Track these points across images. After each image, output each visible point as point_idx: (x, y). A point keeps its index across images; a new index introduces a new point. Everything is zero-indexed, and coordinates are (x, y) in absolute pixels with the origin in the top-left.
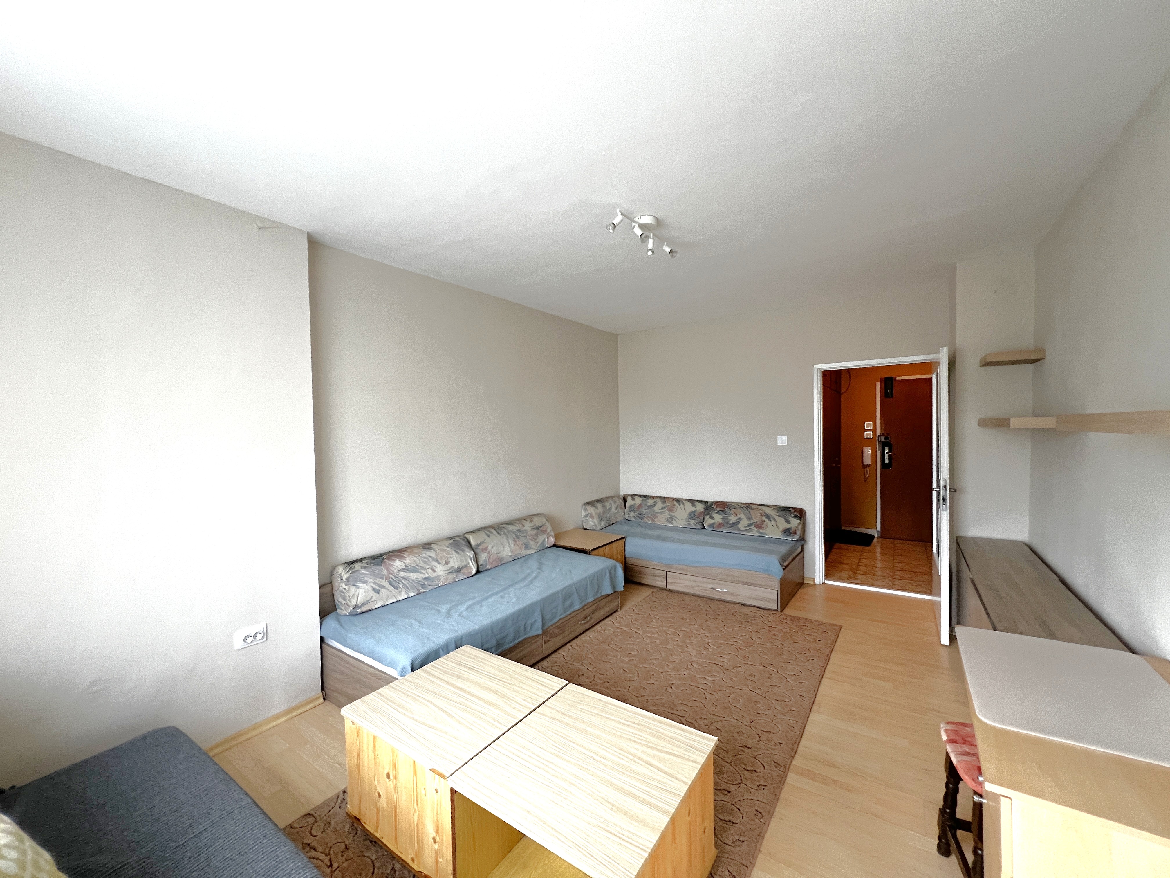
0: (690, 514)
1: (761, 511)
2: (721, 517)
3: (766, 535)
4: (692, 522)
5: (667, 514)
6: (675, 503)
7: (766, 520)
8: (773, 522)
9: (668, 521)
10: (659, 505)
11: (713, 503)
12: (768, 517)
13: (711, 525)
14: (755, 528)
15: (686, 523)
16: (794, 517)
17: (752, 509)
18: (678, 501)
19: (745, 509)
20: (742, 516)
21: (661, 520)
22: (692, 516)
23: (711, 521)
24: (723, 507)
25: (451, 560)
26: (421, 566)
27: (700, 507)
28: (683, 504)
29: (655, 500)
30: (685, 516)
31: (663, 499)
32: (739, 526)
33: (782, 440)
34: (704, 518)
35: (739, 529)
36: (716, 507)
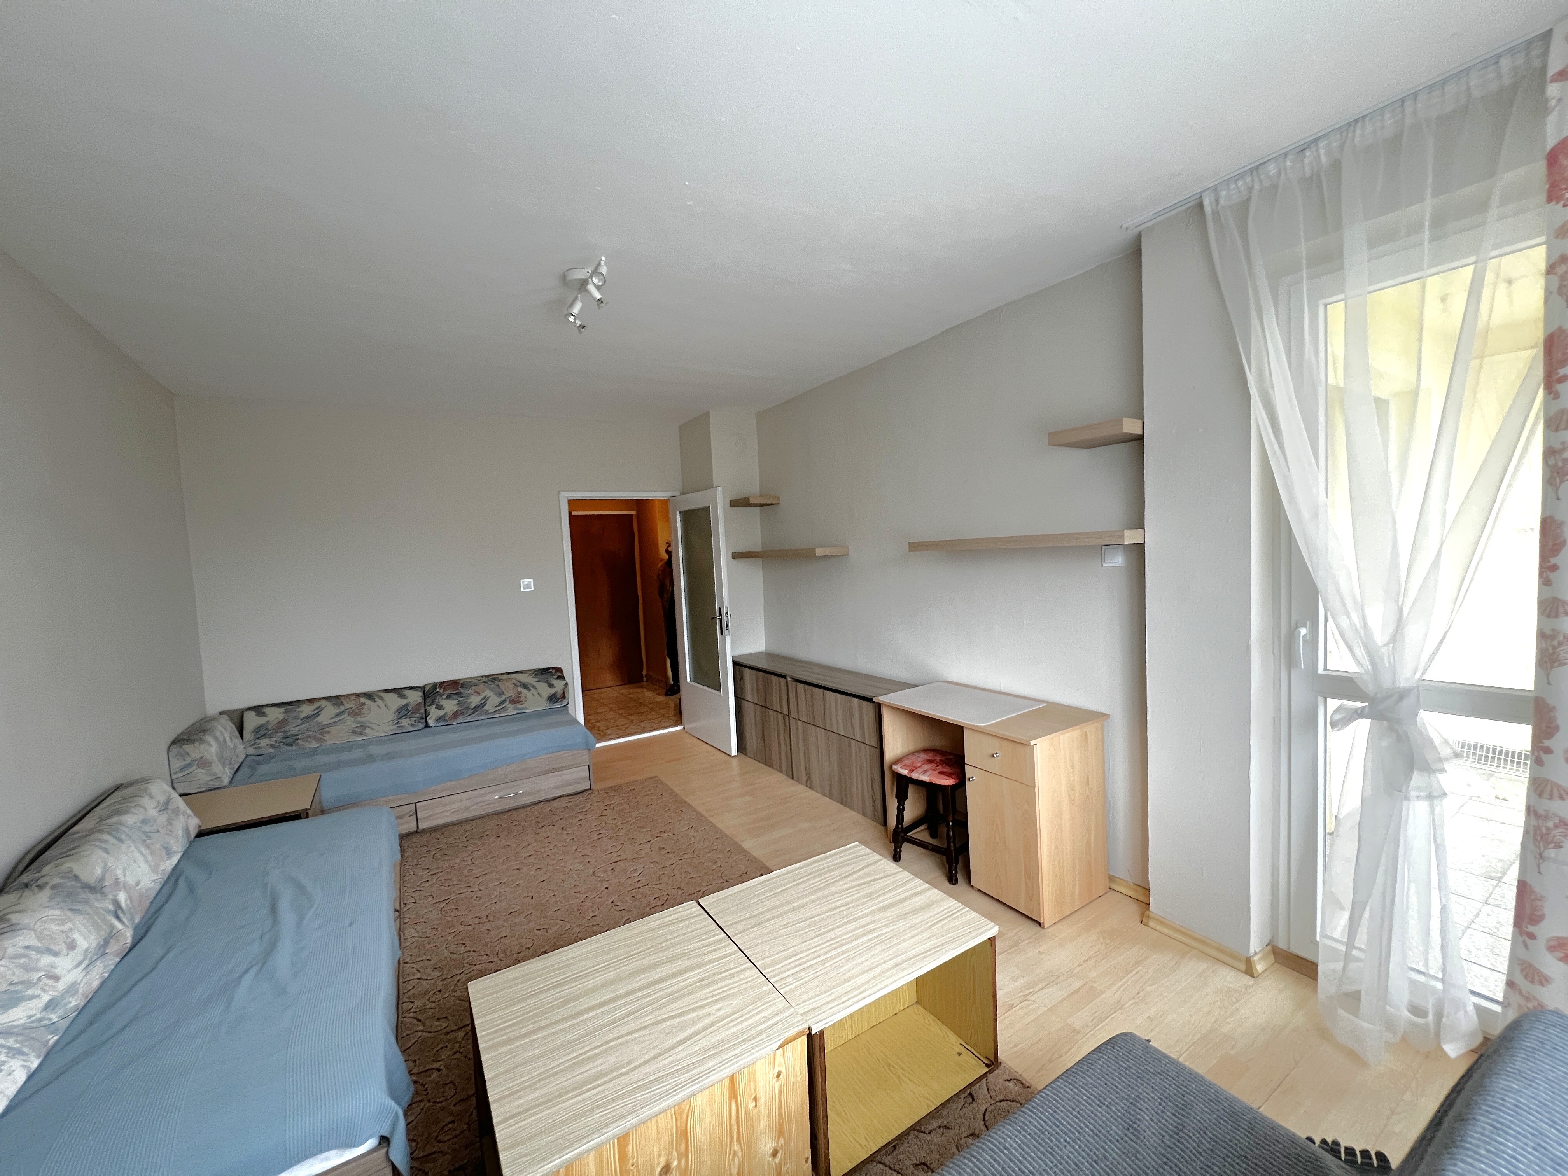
0: (399, 711)
1: (514, 681)
2: (456, 702)
3: (527, 709)
4: (405, 722)
5: (350, 722)
6: (363, 700)
7: (524, 691)
8: (533, 690)
9: (354, 732)
10: (330, 710)
11: (435, 686)
12: (525, 686)
13: (439, 720)
14: (510, 705)
15: (395, 727)
16: (556, 679)
17: (500, 681)
18: (369, 696)
19: (489, 683)
20: (488, 693)
21: (339, 735)
22: (404, 712)
23: (441, 713)
24: (455, 687)
27: (415, 698)
28: (381, 698)
29: (317, 704)
30: (391, 715)
31: (336, 700)
32: (486, 708)
33: (527, 584)
34: (426, 710)
35: (487, 712)
36: (444, 690)
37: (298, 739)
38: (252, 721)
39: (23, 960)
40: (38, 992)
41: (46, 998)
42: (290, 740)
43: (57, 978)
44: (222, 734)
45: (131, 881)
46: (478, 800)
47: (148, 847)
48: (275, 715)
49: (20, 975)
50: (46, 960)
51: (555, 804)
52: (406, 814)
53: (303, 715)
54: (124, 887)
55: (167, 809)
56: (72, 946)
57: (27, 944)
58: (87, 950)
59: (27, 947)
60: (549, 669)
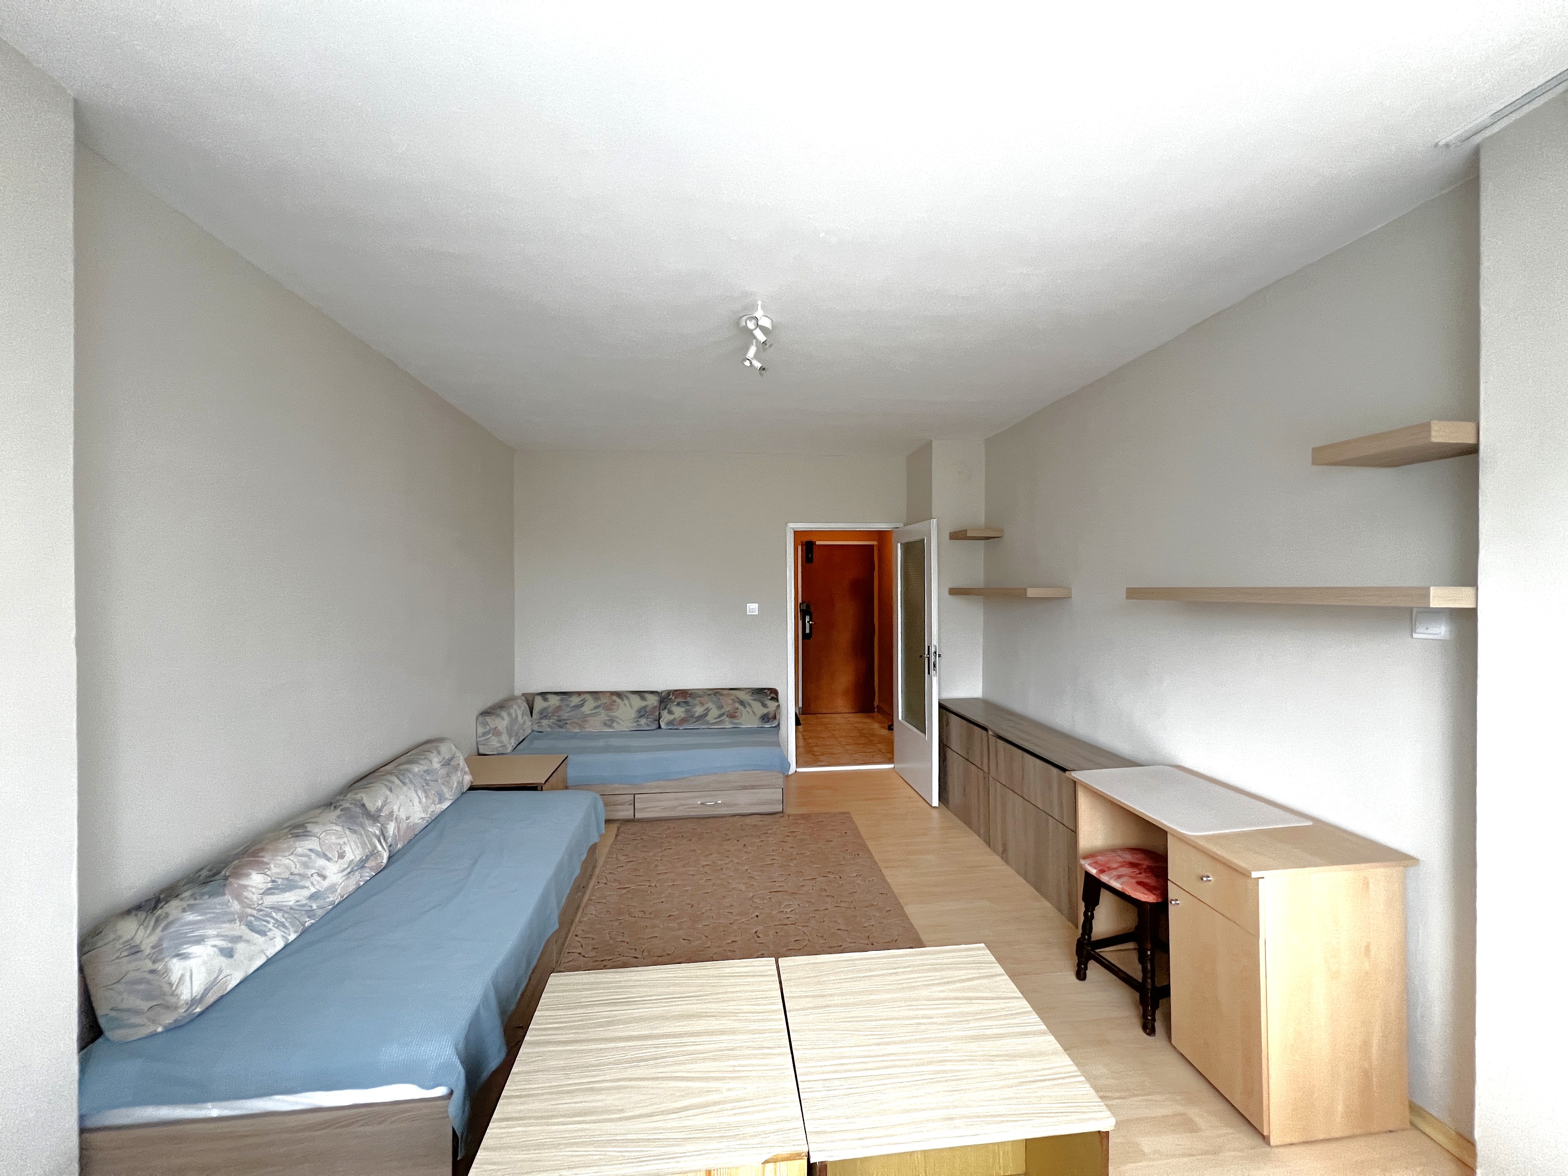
0: (639, 711)
1: (733, 697)
2: (683, 709)
3: (742, 724)
4: (643, 721)
5: (603, 716)
6: (614, 698)
7: (740, 707)
8: (748, 709)
9: (605, 724)
10: (590, 704)
11: (669, 693)
12: (742, 703)
13: (669, 723)
14: (727, 719)
15: (634, 724)
16: (770, 700)
17: (721, 695)
18: (619, 694)
19: (713, 696)
20: (710, 705)
21: (595, 725)
22: (642, 713)
23: (671, 717)
24: (684, 696)
25: (347, 849)
26: (299, 875)
27: (653, 701)
28: (628, 698)
29: (583, 696)
30: (633, 714)
31: (595, 694)
32: (708, 718)
33: (753, 608)
34: (659, 713)
35: (708, 723)
36: (675, 698)
37: (567, 723)
38: (539, 704)
39: (304, 859)
40: (308, 884)
41: (313, 890)
42: (561, 723)
43: (324, 877)
44: (516, 710)
45: (403, 816)
46: (683, 802)
47: (425, 791)
48: (554, 701)
49: (299, 869)
50: (321, 862)
51: (748, 820)
52: (626, 802)
53: (572, 704)
54: (396, 818)
55: (449, 764)
56: (341, 856)
57: (311, 847)
58: (352, 861)
59: (311, 850)
60: (765, 689)
